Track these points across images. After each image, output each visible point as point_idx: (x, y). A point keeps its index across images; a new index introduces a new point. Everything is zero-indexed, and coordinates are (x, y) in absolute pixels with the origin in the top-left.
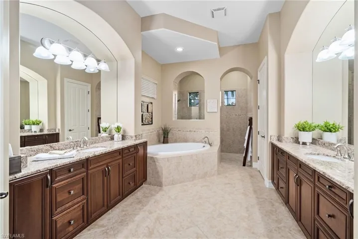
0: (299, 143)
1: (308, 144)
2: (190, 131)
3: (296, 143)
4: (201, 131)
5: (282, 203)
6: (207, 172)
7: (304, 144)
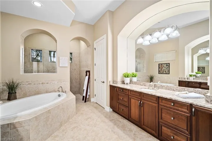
0: (124, 84)
1: (129, 84)
2: (42, 83)
3: (123, 84)
4: (53, 82)
5: (122, 118)
6: (70, 116)
7: (127, 84)
